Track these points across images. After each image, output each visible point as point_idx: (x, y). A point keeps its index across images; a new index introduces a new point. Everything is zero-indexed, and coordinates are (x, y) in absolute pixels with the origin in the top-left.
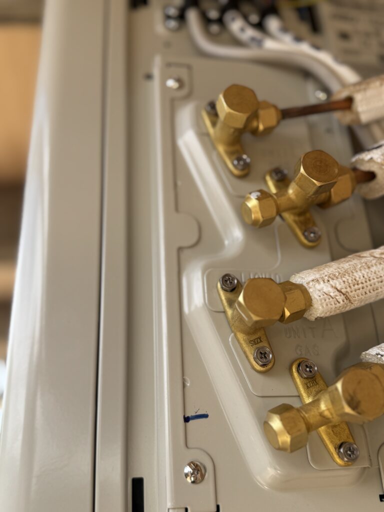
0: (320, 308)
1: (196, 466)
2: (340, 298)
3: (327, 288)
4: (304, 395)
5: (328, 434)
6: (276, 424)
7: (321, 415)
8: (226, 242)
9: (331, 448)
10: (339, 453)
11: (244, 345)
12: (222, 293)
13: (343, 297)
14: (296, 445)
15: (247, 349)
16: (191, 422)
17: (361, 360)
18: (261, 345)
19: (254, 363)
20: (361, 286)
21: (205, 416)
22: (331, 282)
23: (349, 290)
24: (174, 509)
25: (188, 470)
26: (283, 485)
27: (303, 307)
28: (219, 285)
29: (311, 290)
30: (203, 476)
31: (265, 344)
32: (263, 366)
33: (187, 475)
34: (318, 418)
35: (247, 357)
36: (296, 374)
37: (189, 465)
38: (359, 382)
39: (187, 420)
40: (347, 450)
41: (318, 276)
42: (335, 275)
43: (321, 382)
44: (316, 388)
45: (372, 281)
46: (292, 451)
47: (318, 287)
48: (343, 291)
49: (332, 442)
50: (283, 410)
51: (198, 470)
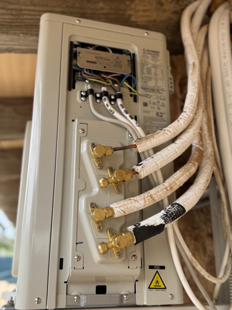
0: (117, 215)
1: (78, 256)
2: (122, 212)
3: (119, 210)
4: (110, 239)
5: (115, 250)
6: (100, 247)
7: (112, 245)
8: (94, 190)
9: (115, 253)
10: (117, 255)
11: (95, 224)
12: (90, 208)
13: (123, 212)
14: (105, 253)
15: (95, 225)
16: (78, 244)
17: (127, 229)
18: (99, 224)
19: (97, 229)
20: (129, 209)
21: (82, 243)
22: (120, 208)
23: (125, 210)
24: (71, 268)
25: (76, 257)
26: (102, 263)
27: (112, 215)
28: (89, 205)
29: (114, 210)
30: (80, 259)
31: (101, 224)
32: (99, 230)
33: (76, 259)
34: (111, 246)
35: (95, 227)
36: (108, 232)
37: (76, 256)
38: (121, 239)
39: (77, 244)
40: (119, 254)
41: (117, 206)
42: (122, 206)
43: (115, 235)
44: (113, 237)
45: (132, 208)
46: (103, 254)
47: (116, 209)
48: (124, 210)
49: (115, 252)
50: (102, 244)
51: (79, 257)
